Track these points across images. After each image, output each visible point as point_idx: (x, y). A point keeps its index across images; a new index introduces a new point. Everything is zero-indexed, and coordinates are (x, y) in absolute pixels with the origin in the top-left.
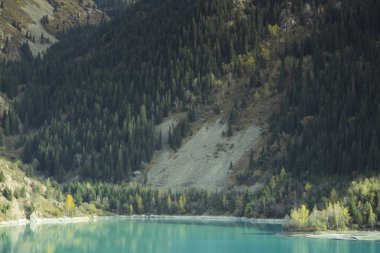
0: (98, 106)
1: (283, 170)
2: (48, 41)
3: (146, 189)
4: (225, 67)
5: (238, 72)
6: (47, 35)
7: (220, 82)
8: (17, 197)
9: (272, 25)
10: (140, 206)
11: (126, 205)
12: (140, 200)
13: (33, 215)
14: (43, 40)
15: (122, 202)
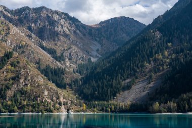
0: (105, 75)
1: (166, 94)
2: (98, 57)
3: (116, 103)
4: (151, 59)
5: (155, 60)
6: (98, 55)
7: (148, 64)
8: (64, 105)
9: (169, 43)
10: (113, 109)
11: (108, 109)
12: (113, 107)
13: (70, 111)
14: (96, 57)
15: (106, 108)
